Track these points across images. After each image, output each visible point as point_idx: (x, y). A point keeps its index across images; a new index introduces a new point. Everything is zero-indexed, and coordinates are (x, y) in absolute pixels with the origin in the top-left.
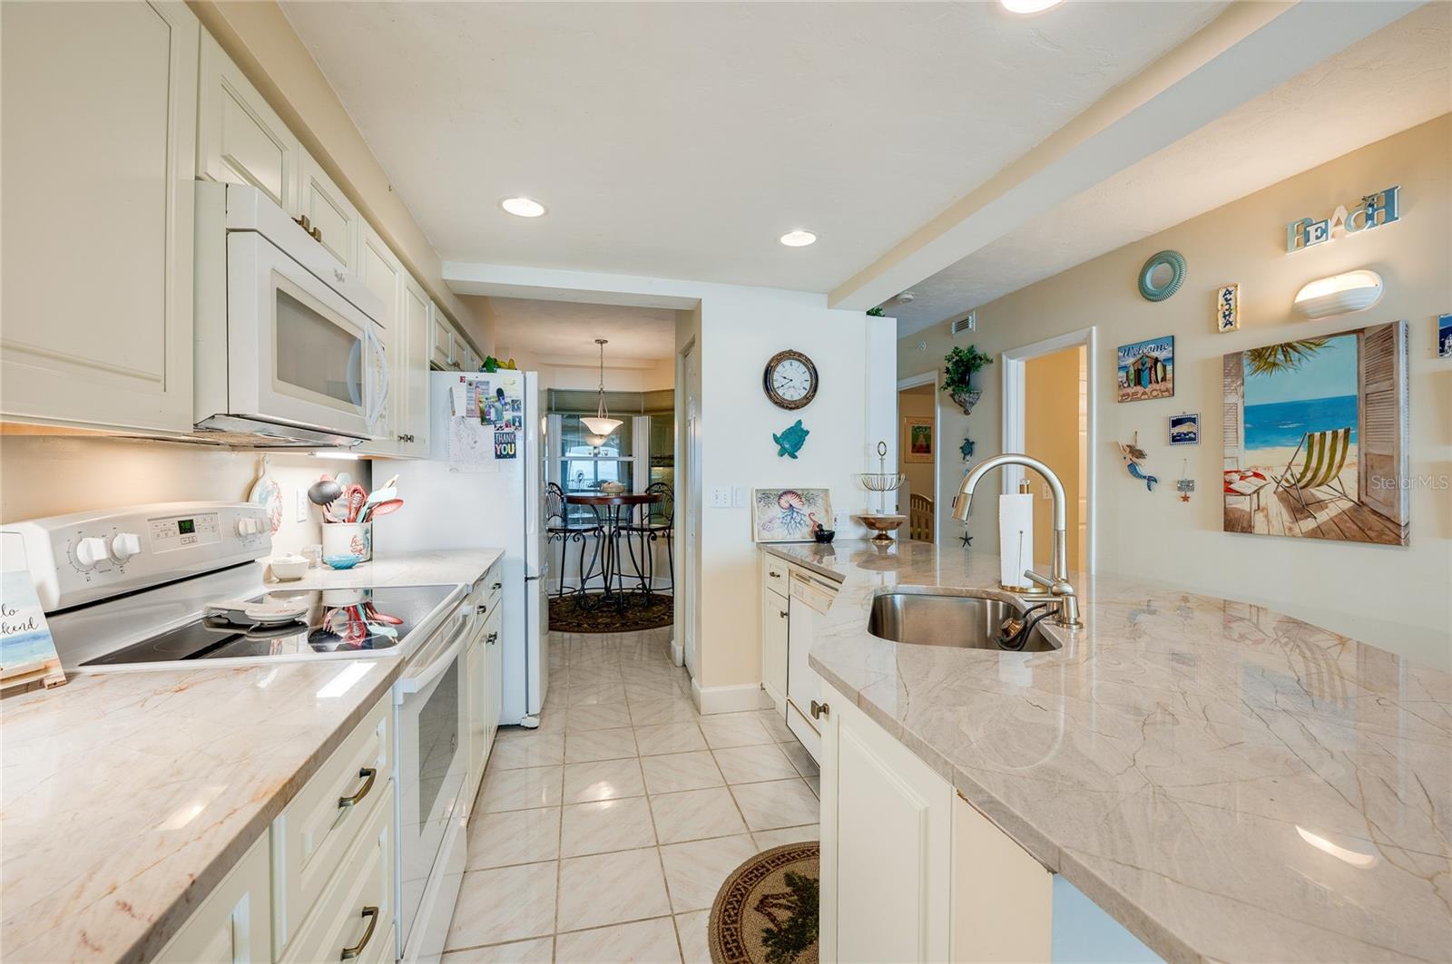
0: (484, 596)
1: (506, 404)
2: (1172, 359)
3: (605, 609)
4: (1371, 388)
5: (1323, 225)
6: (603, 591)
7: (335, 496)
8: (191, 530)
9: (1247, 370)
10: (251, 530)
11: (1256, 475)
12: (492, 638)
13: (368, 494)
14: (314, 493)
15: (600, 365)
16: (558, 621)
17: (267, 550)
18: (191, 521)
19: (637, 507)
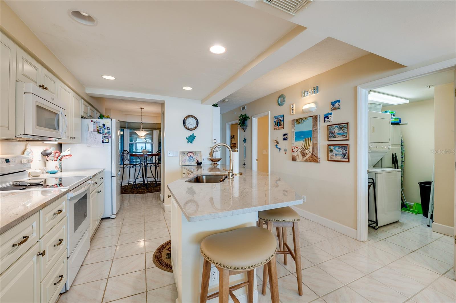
0: (96, 180)
1: (105, 128)
2: (283, 120)
3: (143, 187)
4: (314, 129)
5: (307, 92)
6: (142, 182)
7: (50, 154)
8: (9, 162)
9: (295, 124)
10: (25, 162)
11: (297, 148)
12: (100, 192)
13: (61, 153)
14: (43, 153)
15: (141, 115)
16: (127, 191)
17: (30, 168)
18: (9, 160)
19: (154, 157)
